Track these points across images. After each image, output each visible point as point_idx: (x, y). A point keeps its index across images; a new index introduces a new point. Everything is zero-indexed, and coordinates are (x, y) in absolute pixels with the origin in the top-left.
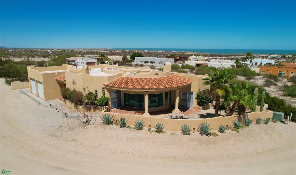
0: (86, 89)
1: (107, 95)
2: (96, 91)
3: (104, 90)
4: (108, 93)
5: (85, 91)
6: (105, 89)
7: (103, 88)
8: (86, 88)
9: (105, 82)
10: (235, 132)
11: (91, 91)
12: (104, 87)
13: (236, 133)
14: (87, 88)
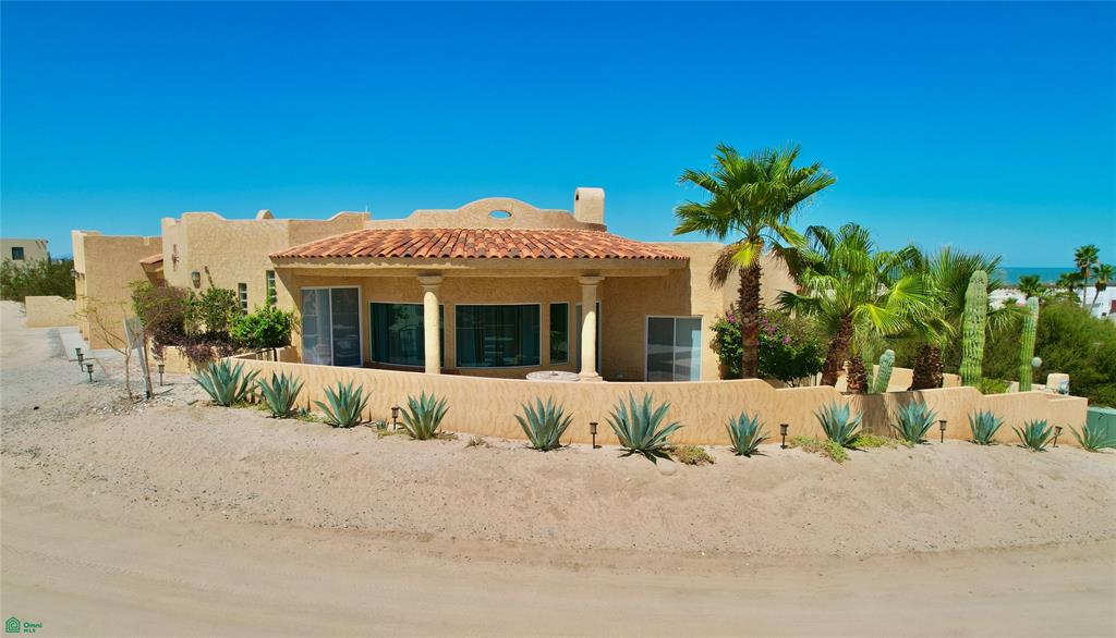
0: (204, 277)
1: (287, 304)
2: (243, 286)
3: (273, 283)
4: (290, 297)
5: (197, 286)
6: (277, 278)
7: (271, 274)
8: (202, 272)
9: (276, 245)
10: (822, 460)
11: (220, 285)
12: (271, 266)
13: (825, 461)
14: (207, 271)
